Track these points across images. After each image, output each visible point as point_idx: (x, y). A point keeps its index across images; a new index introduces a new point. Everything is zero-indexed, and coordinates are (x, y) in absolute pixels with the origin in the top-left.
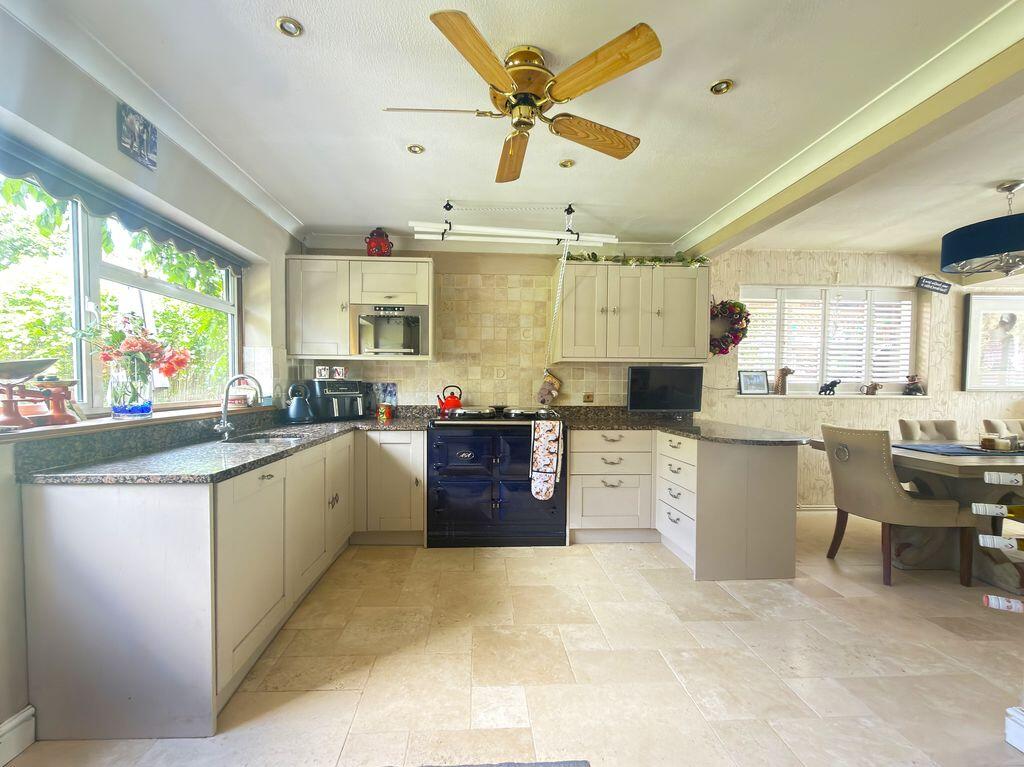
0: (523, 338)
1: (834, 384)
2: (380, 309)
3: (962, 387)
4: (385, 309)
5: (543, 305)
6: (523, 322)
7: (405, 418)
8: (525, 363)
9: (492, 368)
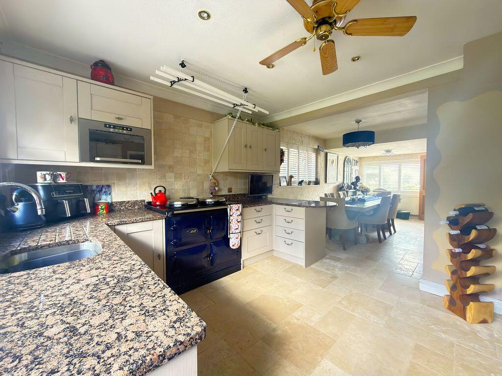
0: (198, 157)
1: (302, 181)
2: (110, 127)
3: (326, 182)
4: (115, 127)
5: (208, 139)
6: (198, 148)
7: (120, 210)
8: (200, 172)
9: (181, 174)
